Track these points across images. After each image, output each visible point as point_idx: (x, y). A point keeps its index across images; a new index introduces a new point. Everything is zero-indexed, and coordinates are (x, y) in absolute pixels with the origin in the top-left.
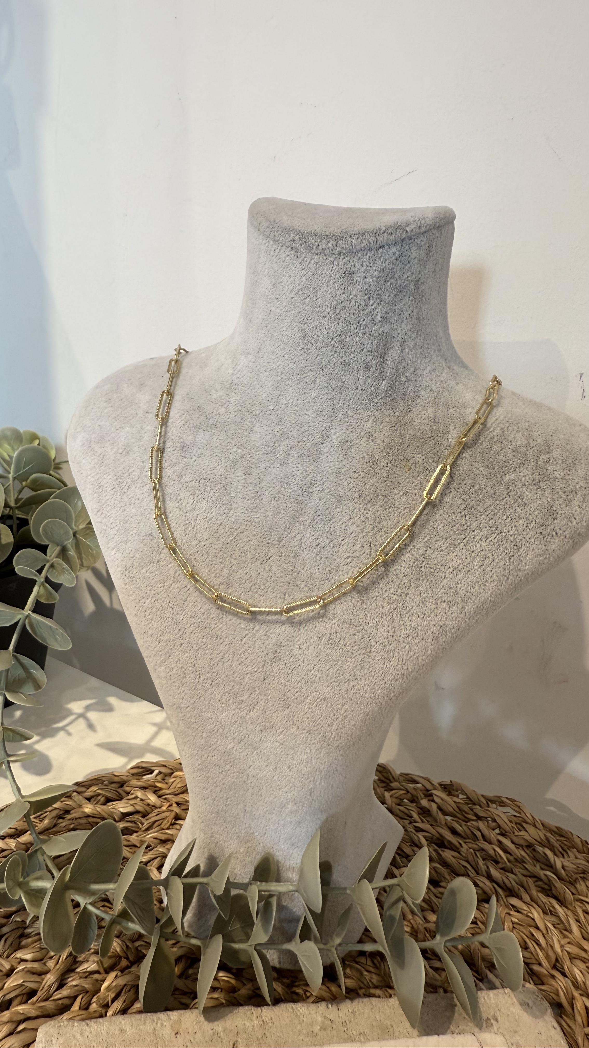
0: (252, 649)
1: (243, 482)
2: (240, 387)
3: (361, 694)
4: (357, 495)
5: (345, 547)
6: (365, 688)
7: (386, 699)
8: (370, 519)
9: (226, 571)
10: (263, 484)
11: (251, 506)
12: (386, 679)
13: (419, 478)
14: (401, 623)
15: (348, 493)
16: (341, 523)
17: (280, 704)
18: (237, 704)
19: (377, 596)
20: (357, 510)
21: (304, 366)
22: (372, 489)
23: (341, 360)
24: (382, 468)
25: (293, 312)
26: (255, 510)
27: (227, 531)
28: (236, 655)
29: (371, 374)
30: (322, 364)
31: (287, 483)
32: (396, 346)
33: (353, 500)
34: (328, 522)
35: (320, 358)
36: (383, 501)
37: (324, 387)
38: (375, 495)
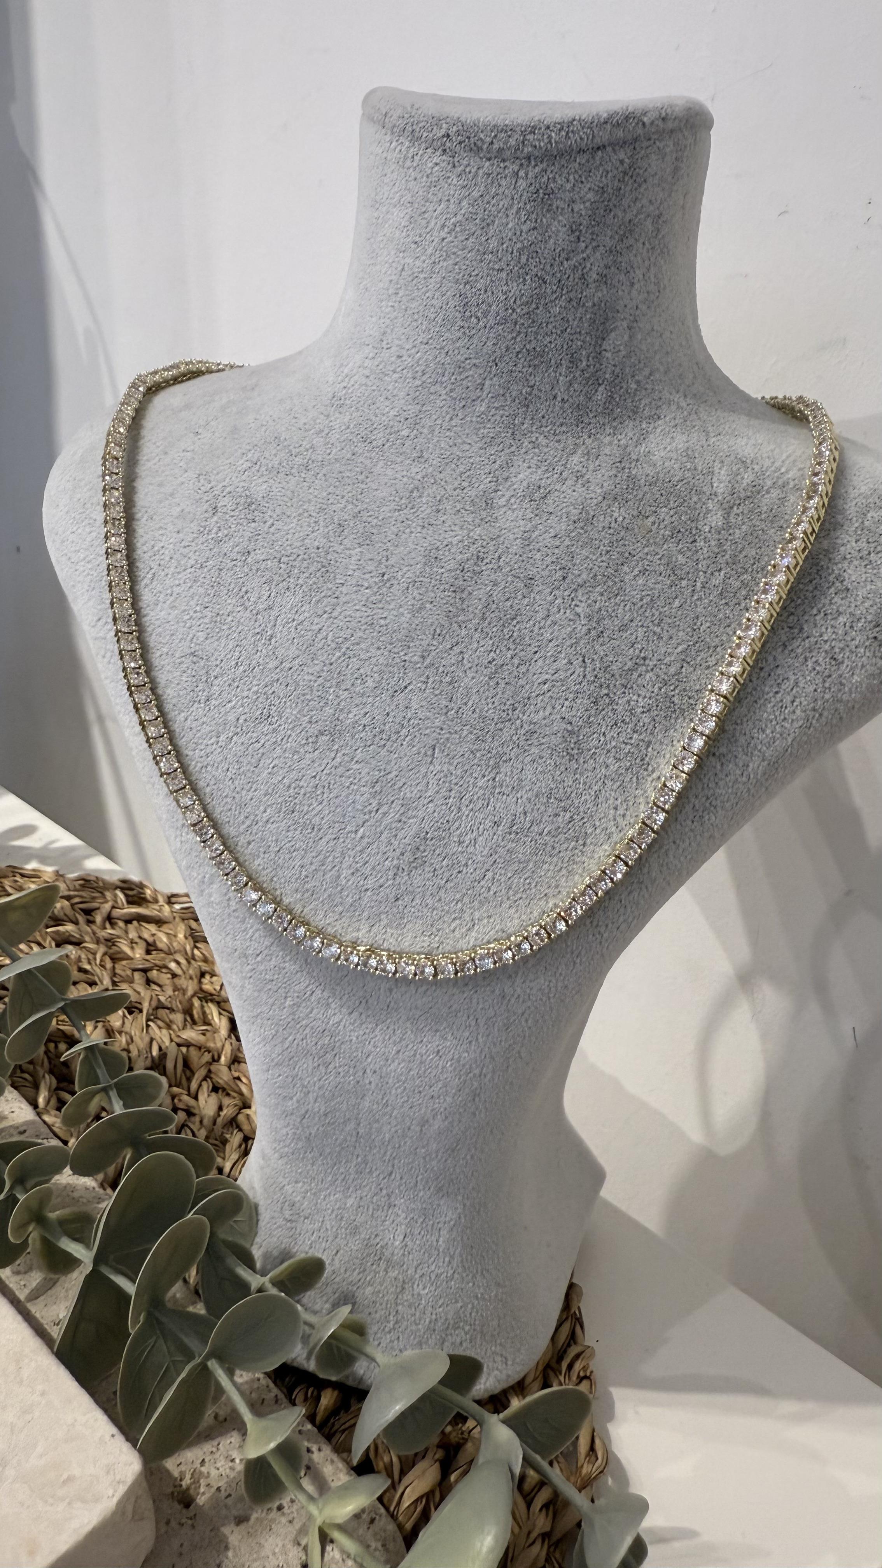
0: (375, 845)
1: (358, 557)
2: (348, 402)
4: (559, 575)
5: (540, 663)
8: (582, 616)
9: (329, 711)
10: (392, 561)
11: (373, 598)
13: (665, 547)
15: (543, 573)
16: (531, 623)
19: (596, 748)
20: (559, 601)
21: (463, 359)
22: (586, 565)
23: (528, 346)
24: (600, 529)
25: (445, 264)
26: (380, 606)
27: (329, 643)
28: (347, 858)
29: (579, 372)
30: (495, 355)
31: (436, 558)
32: (621, 328)
33: (553, 584)
34: (510, 621)
35: (492, 342)
36: (605, 584)
37: (498, 395)
38: (591, 576)
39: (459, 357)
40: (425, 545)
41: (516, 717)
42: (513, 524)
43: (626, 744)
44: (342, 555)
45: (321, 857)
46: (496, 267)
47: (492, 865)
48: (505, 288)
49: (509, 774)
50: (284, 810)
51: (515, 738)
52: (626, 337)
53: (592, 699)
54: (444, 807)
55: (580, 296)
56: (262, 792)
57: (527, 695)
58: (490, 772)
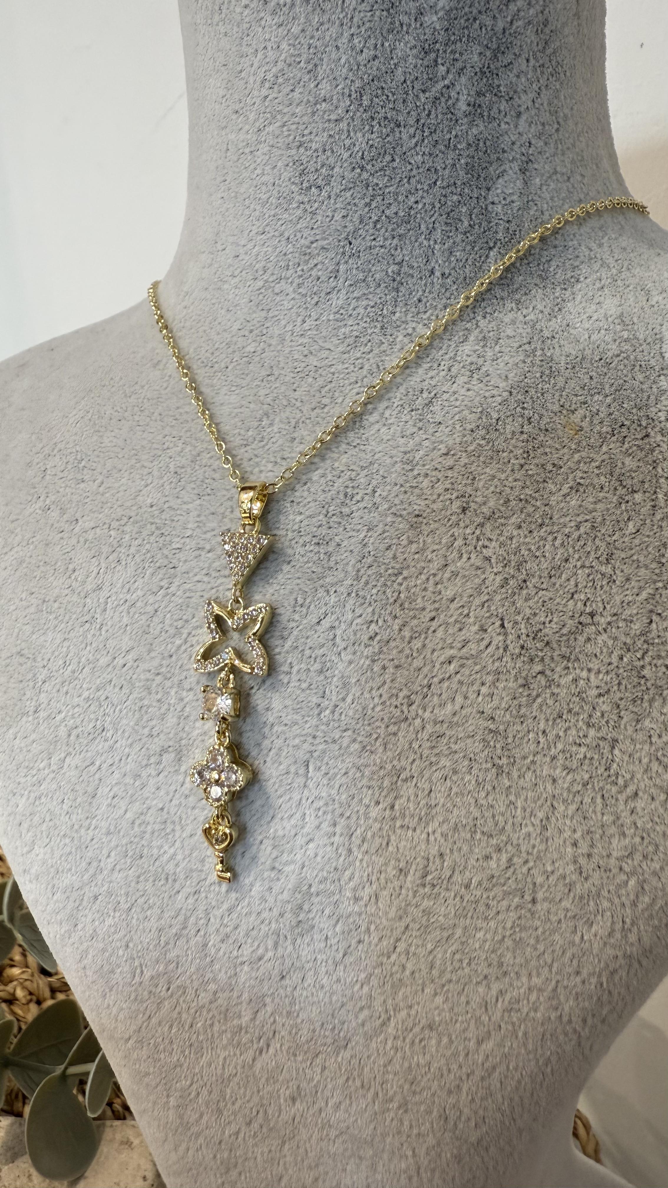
1: (196, 513)
3: (525, 1010)
4: (456, 506)
5: (440, 633)
6: (533, 997)
7: (590, 1021)
8: (493, 561)
9: (171, 720)
11: (216, 564)
12: (585, 972)
13: (604, 449)
14: (608, 819)
15: (435, 506)
16: (423, 577)
17: (325, 1037)
18: (229, 1036)
19: (535, 754)
20: (459, 542)
22: (492, 489)
23: (387, 212)
24: (509, 436)
25: (271, 128)
27: (167, 628)
28: (212, 920)
29: (460, 237)
30: (348, 229)
32: (511, 172)
33: (449, 520)
34: (393, 578)
35: (341, 216)
36: (522, 512)
37: (357, 281)
38: (501, 502)
39: (303, 241)
41: (413, 714)
42: (390, 443)
43: (580, 745)
44: (178, 512)
45: (181, 918)
46: (333, 117)
47: (404, 933)
48: (348, 142)
49: (412, 798)
50: (130, 853)
51: (415, 745)
52: (519, 184)
53: (521, 681)
54: (329, 849)
55: (448, 136)
56: (104, 830)
57: (426, 682)
58: (386, 797)
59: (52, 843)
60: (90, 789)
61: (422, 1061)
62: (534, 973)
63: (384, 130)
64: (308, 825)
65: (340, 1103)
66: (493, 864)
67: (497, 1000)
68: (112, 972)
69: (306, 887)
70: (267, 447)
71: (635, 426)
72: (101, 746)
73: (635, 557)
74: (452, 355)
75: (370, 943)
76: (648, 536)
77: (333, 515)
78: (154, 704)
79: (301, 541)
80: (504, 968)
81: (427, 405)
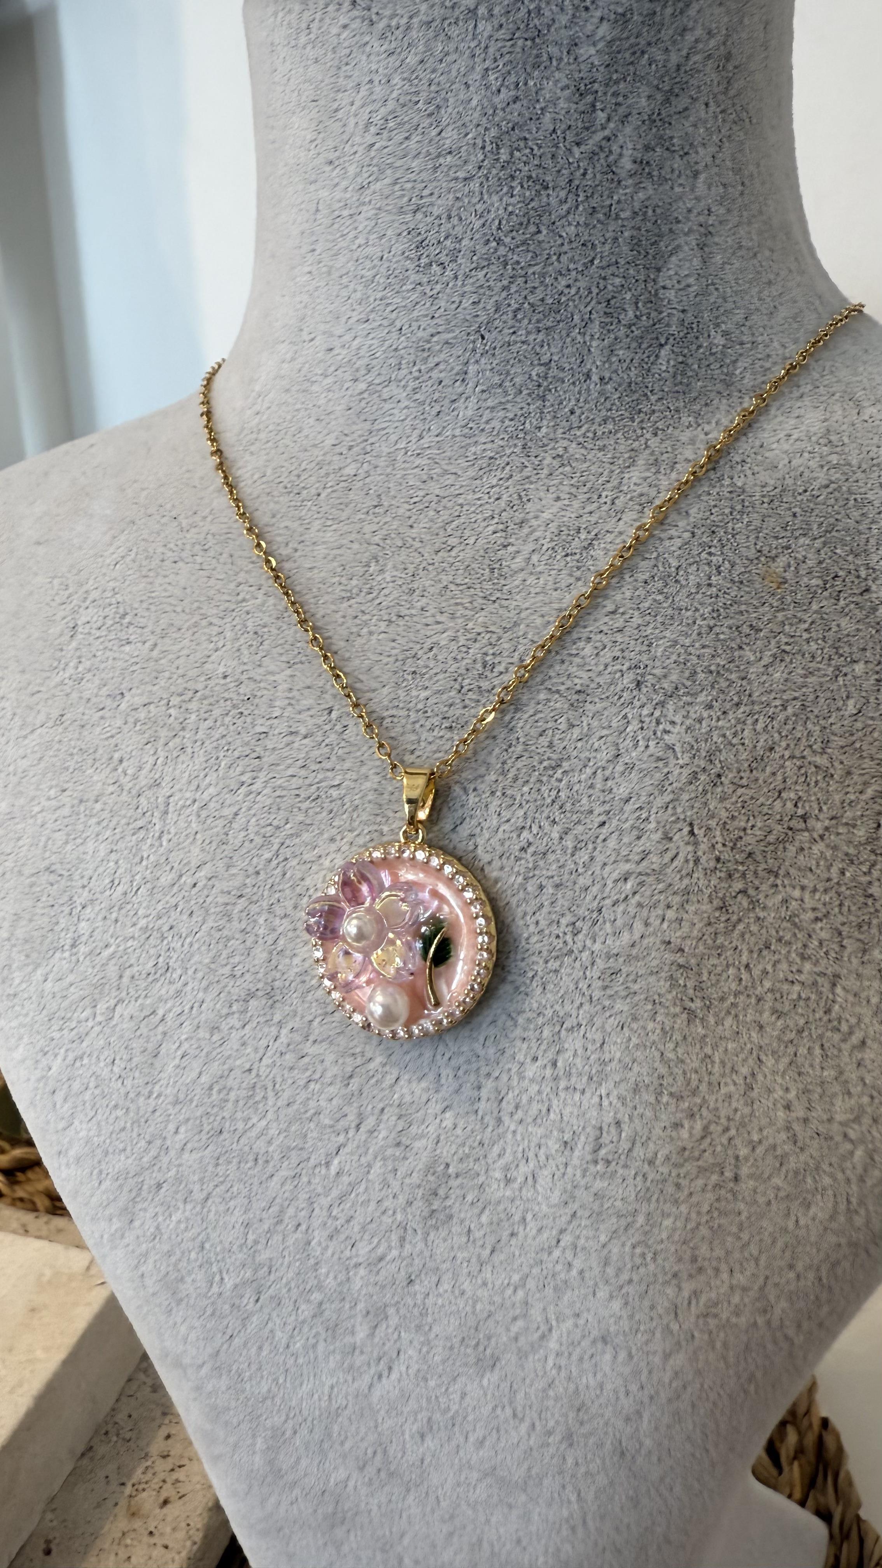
0: (362, 1189)
1: (286, 686)
3: (725, 1315)
4: (628, 680)
5: (612, 843)
6: (736, 1298)
7: (805, 1325)
8: (678, 749)
9: (260, 956)
11: (316, 753)
12: (800, 1266)
13: (814, 606)
14: (829, 1074)
15: (600, 679)
16: (589, 771)
18: (338, 1357)
19: (736, 994)
20: (634, 726)
21: (427, 336)
22: (674, 657)
23: (531, 298)
24: (694, 590)
25: (378, 185)
26: (327, 765)
27: (251, 836)
28: (317, 1211)
29: (623, 330)
30: (479, 320)
31: (414, 672)
32: (686, 248)
33: (620, 698)
34: (551, 773)
35: (471, 301)
36: (713, 687)
37: (492, 386)
38: (687, 674)
39: (420, 334)
40: (394, 652)
41: (580, 945)
42: (540, 598)
43: (793, 982)
45: (275, 1209)
46: (461, 174)
47: (570, 1222)
48: (480, 207)
49: (579, 1052)
50: (206, 1128)
51: (583, 985)
52: (697, 263)
53: (717, 903)
55: (608, 202)
56: (171, 1099)
57: (595, 904)
58: (545, 1051)
59: (99, 1117)
60: (151, 1047)
61: (592, 1383)
62: (737, 1267)
63: (528, 193)
64: (445, 1087)
65: (484, 1438)
66: (684, 1133)
67: (690, 1303)
68: (182, 1280)
69: (442, 1167)
70: (378, 601)
71: (852, 578)
72: (163, 991)
73: (858, 745)
74: (616, 483)
75: (526, 1237)
76: (872, 718)
77: (469, 690)
78: (237, 936)
79: (428, 725)
80: (699, 1264)
81: (586, 548)
